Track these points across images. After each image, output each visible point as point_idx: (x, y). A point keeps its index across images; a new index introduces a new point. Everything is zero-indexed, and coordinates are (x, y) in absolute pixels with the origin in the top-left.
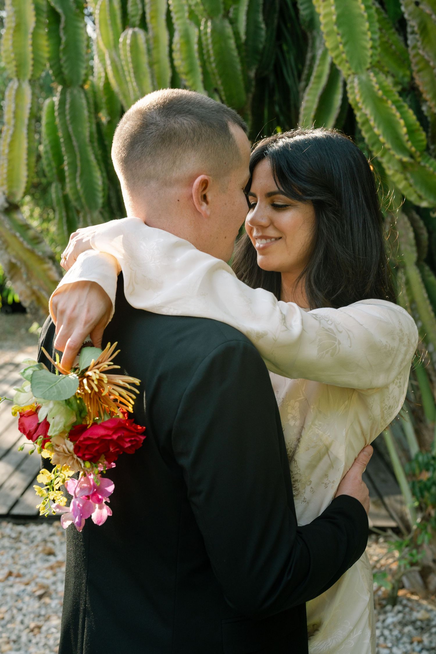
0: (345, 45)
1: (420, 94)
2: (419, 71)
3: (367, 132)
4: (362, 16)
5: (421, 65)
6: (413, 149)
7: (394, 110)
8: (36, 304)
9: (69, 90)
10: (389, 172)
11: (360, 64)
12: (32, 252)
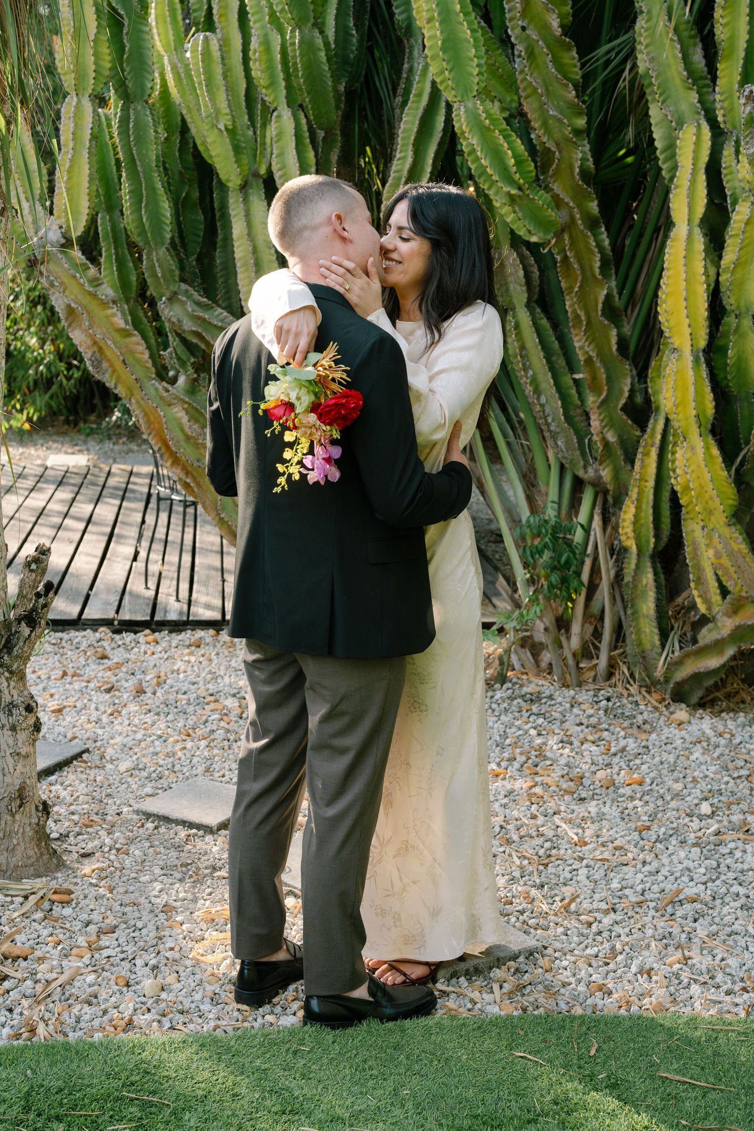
0: (451, 71)
1: (528, 122)
2: (526, 98)
3: (473, 162)
4: (469, 42)
5: (529, 91)
6: (522, 181)
7: (501, 140)
8: (98, 355)
9: (133, 106)
10: (497, 204)
11: (466, 91)
12: (94, 295)
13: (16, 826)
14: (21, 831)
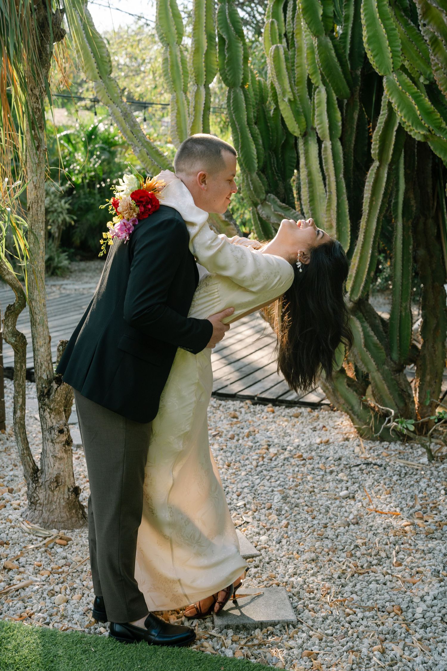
5: (438, 66)
6: (427, 125)
7: (410, 99)
9: (233, 90)
13: (55, 498)
14: (58, 501)
